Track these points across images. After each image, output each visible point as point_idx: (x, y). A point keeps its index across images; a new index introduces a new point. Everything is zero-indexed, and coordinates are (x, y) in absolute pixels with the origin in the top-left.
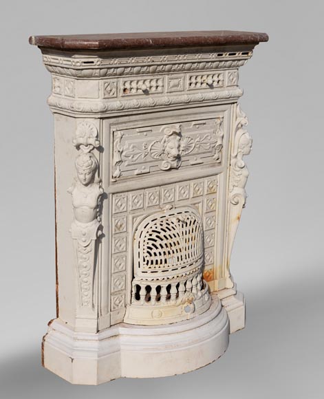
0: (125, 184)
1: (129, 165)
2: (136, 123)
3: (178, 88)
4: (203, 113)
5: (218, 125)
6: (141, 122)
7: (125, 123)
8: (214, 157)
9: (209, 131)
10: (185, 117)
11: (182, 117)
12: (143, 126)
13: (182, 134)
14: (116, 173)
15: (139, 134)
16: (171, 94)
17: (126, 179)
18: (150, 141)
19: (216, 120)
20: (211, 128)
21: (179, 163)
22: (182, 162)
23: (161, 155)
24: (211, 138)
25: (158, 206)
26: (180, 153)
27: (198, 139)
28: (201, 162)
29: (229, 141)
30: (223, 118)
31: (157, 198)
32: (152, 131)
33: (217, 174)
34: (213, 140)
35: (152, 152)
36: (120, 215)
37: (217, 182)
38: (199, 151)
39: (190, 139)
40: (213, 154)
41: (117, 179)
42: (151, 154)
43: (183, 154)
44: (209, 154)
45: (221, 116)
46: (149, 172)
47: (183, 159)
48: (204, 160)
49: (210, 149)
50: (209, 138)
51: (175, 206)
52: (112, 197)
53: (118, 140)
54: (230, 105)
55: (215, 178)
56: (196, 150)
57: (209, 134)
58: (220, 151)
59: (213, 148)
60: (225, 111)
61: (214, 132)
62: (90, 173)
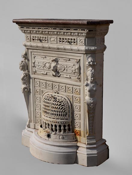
0: (38, 76)
1: (38, 69)
2: (41, 53)
3: (55, 42)
6: (43, 53)
7: (37, 52)
8: (76, 77)
9: (72, 64)
12: (43, 55)
16: (52, 44)
17: (38, 74)
18: (45, 62)
19: (75, 60)
21: (58, 74)
22: (60, 75)
23: (49, 68)
24: (72, 67)
25: (52, 90)
26: (58, 70)
27: (66, 66)
28: (69, 77)
29: (84, 72)
30: (79, 60)
31: (51, 86)
32: (46, 58)
33: (80, 86)
34: (73, 69)
35: (46, 66)
36: (37, 87)
37: (80, 90)
38: (67, 72)
39: (62, 65)
40: (75, 75)
41: (35, 73)
42: (46, 67)
43: (60, 71)
44: (73, 75)
45: (78, 59)
46: (46, 74)
47: (60, 73)
48: (71, 77)
49: (73, 73)
50: (71, 67)
51: (59, 93)
52: (34, 79)
53: (33, 58)
54: (83, 55)
55: (79, 87)
56: (65, 71)
57: (71, 66)
58: (80, 75)
59: (74, 73)
60: (81, 57)
61: (74, 65)
62: (21, 67)
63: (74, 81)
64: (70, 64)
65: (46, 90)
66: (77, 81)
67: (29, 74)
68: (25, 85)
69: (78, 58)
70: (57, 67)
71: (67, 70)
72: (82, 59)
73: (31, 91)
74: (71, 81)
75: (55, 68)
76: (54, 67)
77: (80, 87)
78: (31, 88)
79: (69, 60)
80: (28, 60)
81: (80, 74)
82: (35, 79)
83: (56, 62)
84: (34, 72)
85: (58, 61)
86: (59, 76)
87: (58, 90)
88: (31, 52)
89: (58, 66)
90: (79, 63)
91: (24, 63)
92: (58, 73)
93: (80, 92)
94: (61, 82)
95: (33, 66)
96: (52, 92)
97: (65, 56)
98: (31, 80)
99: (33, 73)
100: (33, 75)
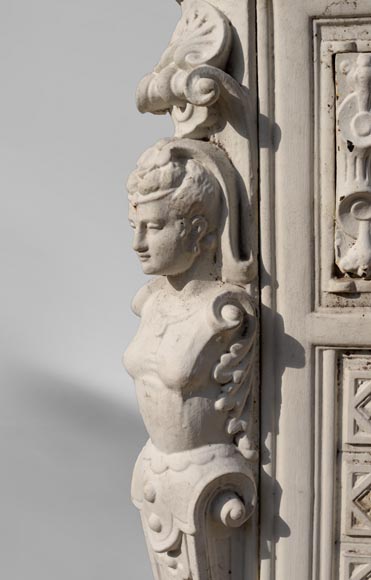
14: (356, 256)
41: (361, 284)
52: (338, 364)
53: (356, 94)
62: (161, 224)
68: (218, 449)
73: (290, 509)
78: (287, 468)
80: (263, 135)
82: (343, 352)
91: (204, 178)
95: (347, 204)
98: (292, 383)
99: (331, 285)
100: (321, 311)
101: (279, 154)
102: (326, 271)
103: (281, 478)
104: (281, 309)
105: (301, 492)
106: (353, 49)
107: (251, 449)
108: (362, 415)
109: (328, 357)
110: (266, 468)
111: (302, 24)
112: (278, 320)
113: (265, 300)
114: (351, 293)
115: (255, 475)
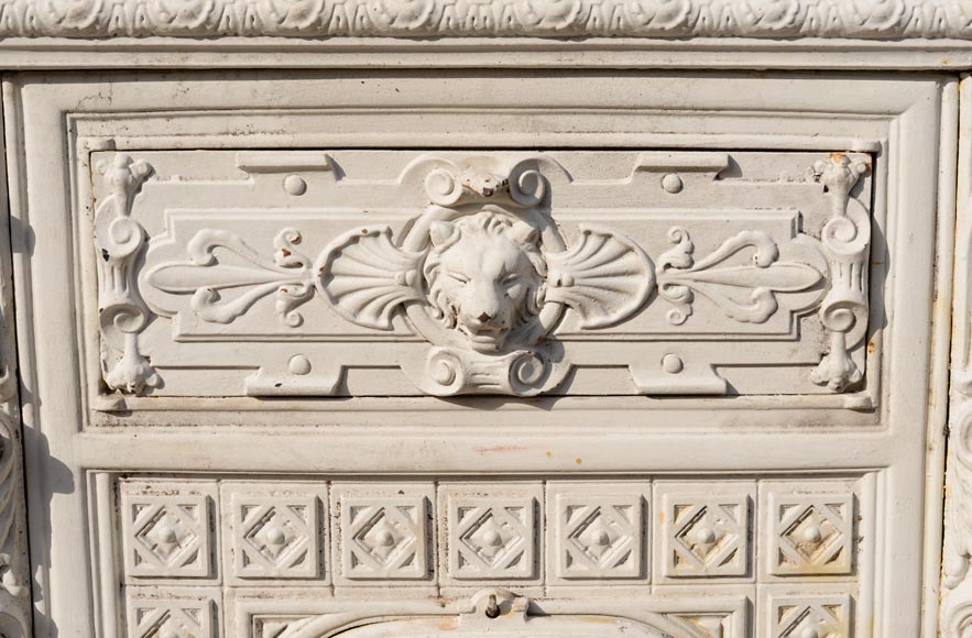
0: (184, 434)
1: (185, 339)
2: (238, 122)
4: (718, 111)
5: (836, 196)
6: (272, 122)
7: (168, 112)
8: (817, 373)
9: (764, 217)
10: (592, 121)
11: (564, 121)
12: (285, 140)
13: (557, 213)
14: (122, 371)
15: (252, 180)
17: (189, 412)
18: (326, 227)
19: (819, 161)
20: (780, 200)
21: (538, 368)
22: (574, 368)
23: (401, 308)
24: (775, 258)
25: (428, 588)
26: (546, 316)
27: (676, 254)
28: (715, 383)
29: (933, 296)
30: (874, 155)
31: (412, 540)
32: (339, 174)
33: (854, 474)
34: (795, 270)
35: (337, 284)
36: (166, 587)
37: (856, 519)
38: (693, 325)
39: (611, 248)
40: (805, 351)
41: (132, 401)
42: (335, 299)
43: (572, 322)
44: (779, 352)
45: (858, 144)
46: (340, 393)
47: (574, 353)
48: (738, 378)
49: (780, 323)
50: (763, 254)
51: (543, 606)
52: (115, 489)
53: (115, 197)
54: (929, 86)
55: (838, 489)
56: (663, 315)
57: (758, 234)
58: (866, 340)
59: (799, 315)
60: (890, 114)
61: (798, 227)
63: (784, 425)
64: (737, 214)
65: (318, 604)
66: (819, 419)
67: (21, 430)
69: (859, 138)
70: (536, 276)
71: (690, 300)
72: (903, 139)
74: (733, 424)
75: (513, 291)
76: (502, 281)
77: (863, 485)
79: (731, 170)
80: (16, 239)
81: (876, 318)
83: (521, 212)
84: (105, 390)
85: (545, 203)
86: (547, 387)
87: (524, 567)
88: (67, 124)
89: (559, 264)
90: (865, 195)
92: (547, 346)
93: (856, 539)
94: (589, 464)
95: (108, 317)
96: (434, 607)
97: (643, 122)
98: (62, 510)
99: (99, 403)
100: (91, 431)
101: (35, 259)
102: (93, 388)
103: (56, 616)
104: (46, 429)
105: (78, 631)
106: (111, 147)
107: (17, 584)
108: (143, 544)
109: (102, 480)
110: (39, 605)
111: (54, 119)
112: (42, 441)
113: (27, 421)
114: (121, 411)
115: (26, 614)
